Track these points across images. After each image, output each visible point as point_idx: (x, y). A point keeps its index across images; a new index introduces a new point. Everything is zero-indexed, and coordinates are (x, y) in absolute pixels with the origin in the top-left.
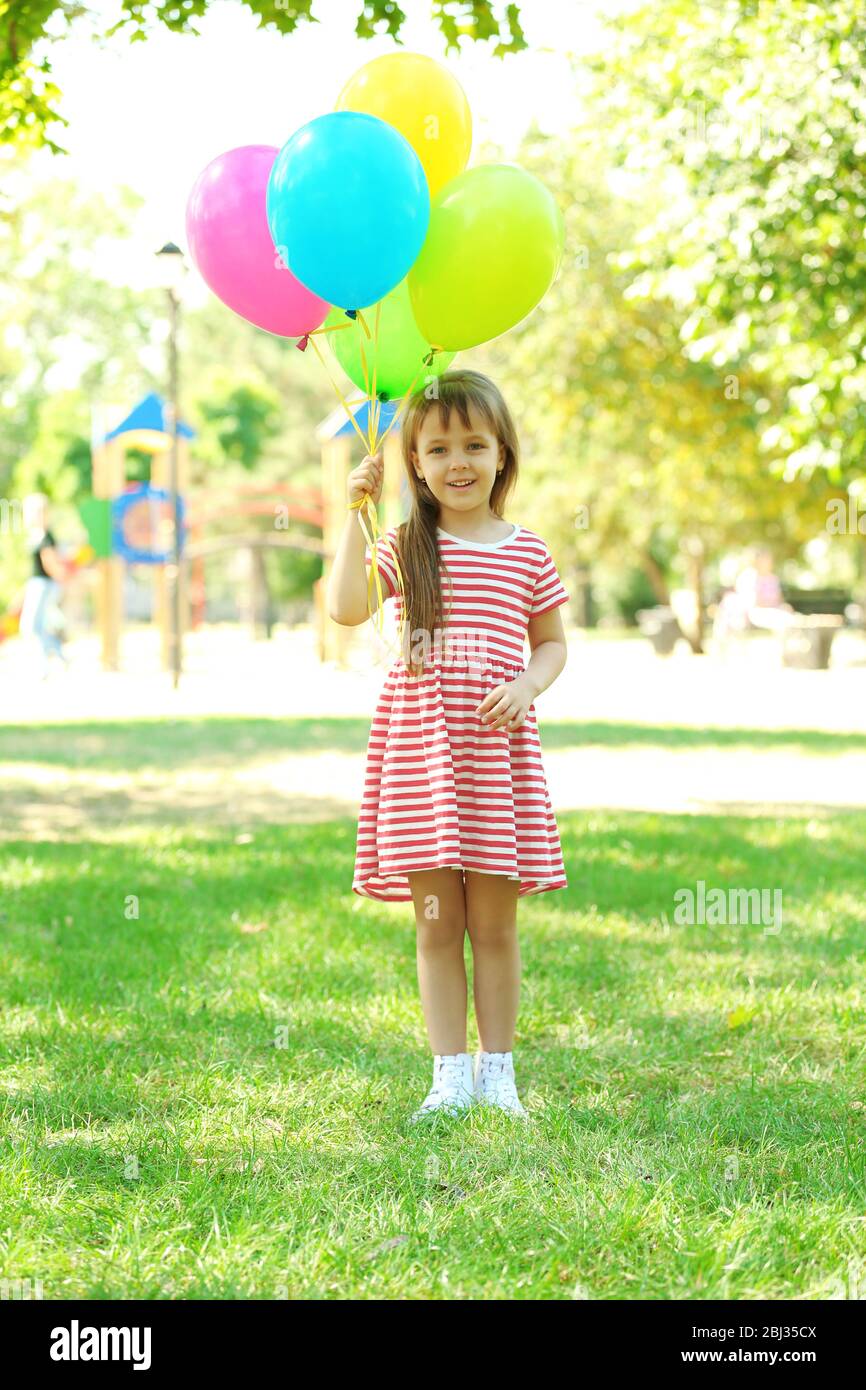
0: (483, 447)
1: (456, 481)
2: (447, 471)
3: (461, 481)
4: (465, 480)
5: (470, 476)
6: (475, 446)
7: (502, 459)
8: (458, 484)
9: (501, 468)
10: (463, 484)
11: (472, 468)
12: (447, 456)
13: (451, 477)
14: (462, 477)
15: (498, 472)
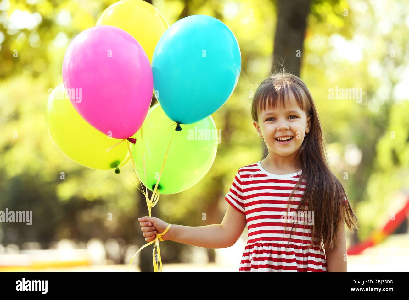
0: (297, 117)
1: (281, 137)
2: (276, 131)
3: (284, 137)
4: (286, 136)
5: (289, 133)
6: (292, 117)
7: (308, 126)
8: (283, 139)
9: (308, 131)
10: (285, 139)
11: (291, 129)
12: (276, 122)
13: (278, 135)
14: (284, 135)
15: (306, 134)
